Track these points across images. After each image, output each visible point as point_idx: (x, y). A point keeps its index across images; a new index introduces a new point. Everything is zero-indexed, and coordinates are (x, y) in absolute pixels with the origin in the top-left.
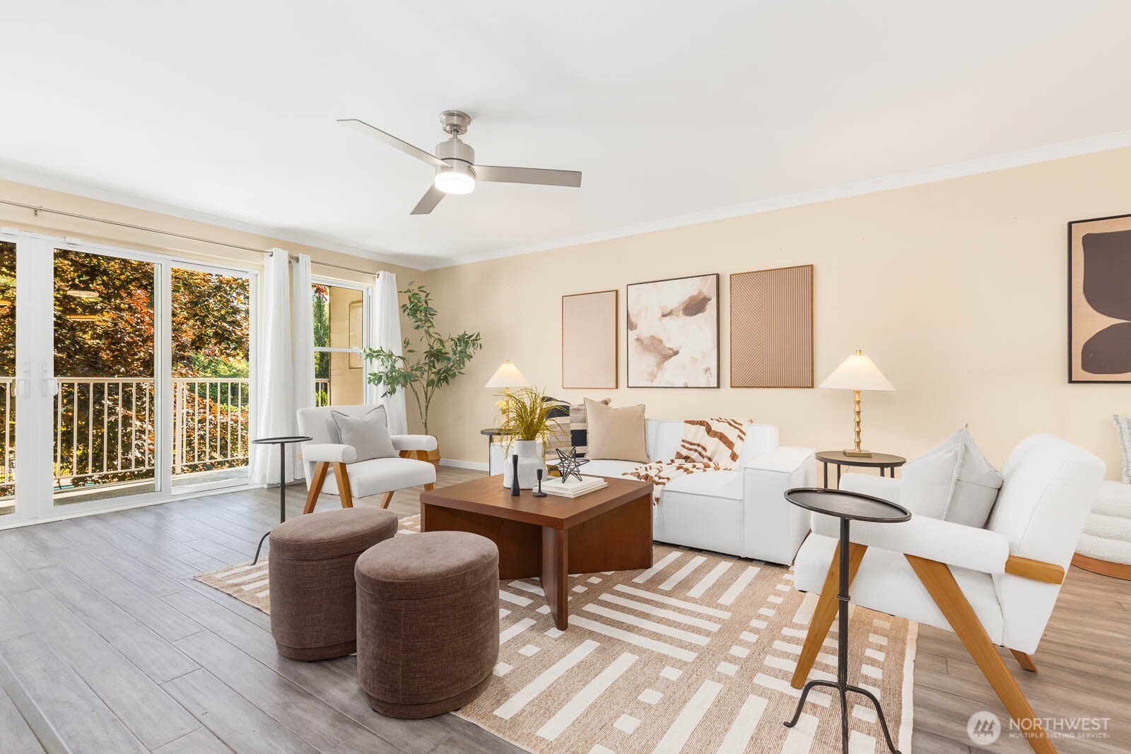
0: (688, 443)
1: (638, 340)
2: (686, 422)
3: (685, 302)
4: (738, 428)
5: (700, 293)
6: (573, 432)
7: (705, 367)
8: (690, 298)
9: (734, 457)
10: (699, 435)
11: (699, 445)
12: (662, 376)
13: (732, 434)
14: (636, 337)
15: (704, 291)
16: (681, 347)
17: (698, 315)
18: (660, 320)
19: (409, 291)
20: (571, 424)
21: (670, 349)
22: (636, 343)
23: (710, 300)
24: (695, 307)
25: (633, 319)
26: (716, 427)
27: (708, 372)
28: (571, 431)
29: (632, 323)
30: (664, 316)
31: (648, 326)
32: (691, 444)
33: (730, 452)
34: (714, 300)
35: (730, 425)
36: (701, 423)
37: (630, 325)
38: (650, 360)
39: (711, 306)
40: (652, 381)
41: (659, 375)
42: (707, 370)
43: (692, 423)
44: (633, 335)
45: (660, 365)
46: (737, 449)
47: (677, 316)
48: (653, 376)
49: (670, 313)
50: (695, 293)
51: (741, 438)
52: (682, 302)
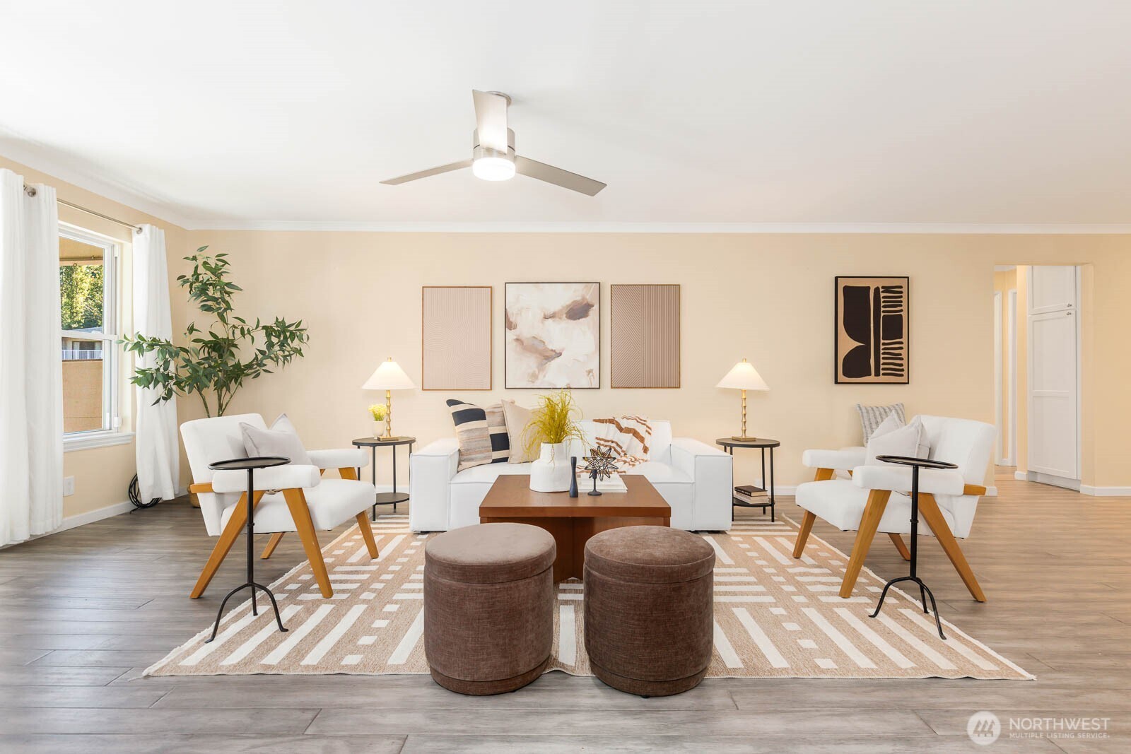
0: (602, 440)
1: (517, 340)
2: (595, 421)
3: (568, 306)
4: (644, 424)
5: (584, 298)
6: (492, 436)
7: (588, 369)
8: (573, 302)
9: (646, 450)
10: (610, 432)
11: (612, 442)
12: (545, 376)
13: (641, 430)
14: (515, 337)
15: (588, 297)
16: (563, 350)
17: (581, 320)
18: (542, 323)
19: (195, 258)
20: (489, 428)
21: (552, 350)
22: (515, 343)
23: (593, 306)
24: (578, 312)
25: (512, 319)
26: (624, 424)
27: (591, 374)
28: (491, 435)
29: (511, 323)
30: (546, 318)
31: (528, 325)
32: (606, 441)
33: (641, 445)
34: (596, 307)
35: (638, 422)
36: (612, 421)
37: (509, 325)
38: (531, 362)
39: (593, 312)
40: (533, 382)
41: (541, 377)
42: (590, 372)
43: (602, 421)
44: (511, 335)
45: (541, 367)
46: (647, 443)
47: (560, 318)
48: (534, 377)
49: (553, 316)
50: (579, 298)
51: (649, 433)
52: (565, 305)
